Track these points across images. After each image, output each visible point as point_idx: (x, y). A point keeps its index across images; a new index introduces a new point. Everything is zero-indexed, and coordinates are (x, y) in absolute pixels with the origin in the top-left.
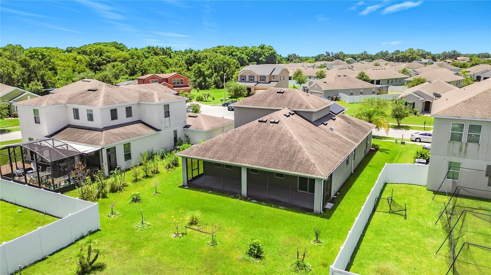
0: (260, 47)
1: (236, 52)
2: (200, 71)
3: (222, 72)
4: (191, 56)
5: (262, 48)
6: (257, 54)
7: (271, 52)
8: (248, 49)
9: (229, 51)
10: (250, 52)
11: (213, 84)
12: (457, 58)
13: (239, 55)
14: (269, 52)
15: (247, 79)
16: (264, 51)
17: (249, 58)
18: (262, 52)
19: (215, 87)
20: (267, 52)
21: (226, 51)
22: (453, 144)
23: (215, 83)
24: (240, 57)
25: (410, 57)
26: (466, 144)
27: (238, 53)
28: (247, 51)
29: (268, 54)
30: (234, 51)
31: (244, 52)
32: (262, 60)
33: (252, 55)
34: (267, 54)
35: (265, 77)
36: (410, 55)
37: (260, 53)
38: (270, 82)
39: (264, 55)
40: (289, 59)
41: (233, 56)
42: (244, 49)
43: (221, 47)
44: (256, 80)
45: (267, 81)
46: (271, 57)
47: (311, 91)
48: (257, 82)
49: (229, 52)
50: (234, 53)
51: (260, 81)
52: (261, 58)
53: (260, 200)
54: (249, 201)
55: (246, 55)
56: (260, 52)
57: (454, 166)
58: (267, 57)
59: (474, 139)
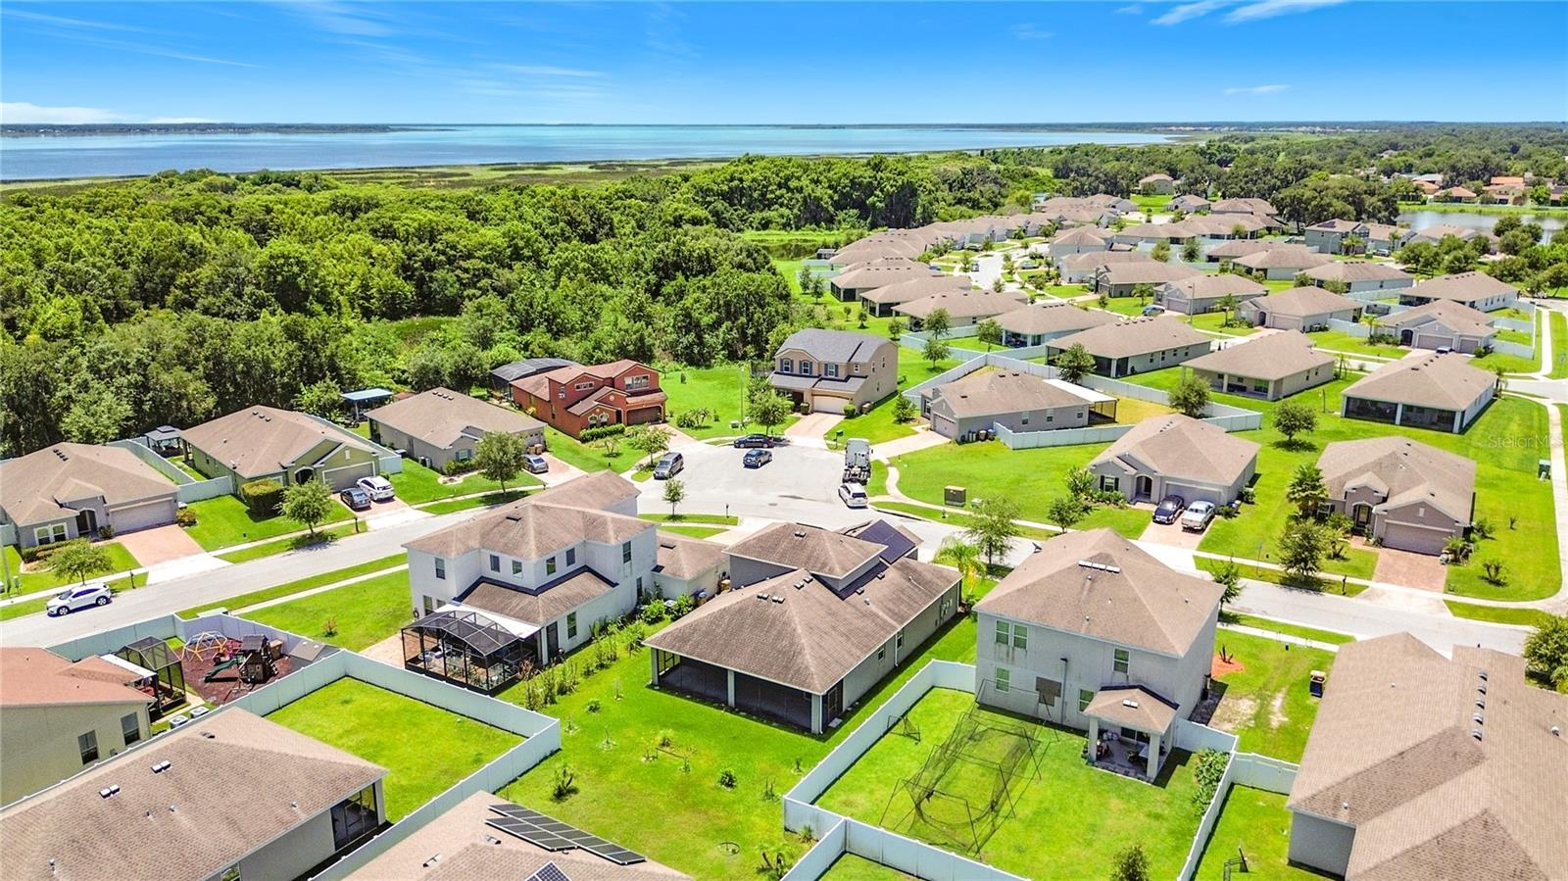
0: (869, 164)
1: (799, 179)
3: (743, 319)
5: (877, 167)
6: (860, 184)
7: (900, 182)
8: (836, 170)
9: (777, 175)
10: (840, 178)
13: (807, 191)
14: (895, 181)
15: (796, 371)
16: (881, 178)
17: (836, 197)
18: (876, 180)
19: (726, 357)
20: (889, 179)
21: (769, 174)
22: (999, 646)
23: (726, 345)
24: (810, 195)
26: (1013, 648)
27: (805, 182)
28: (831, 174)
29: (892, 186)
30: (793, 176)
31: (821, 178)
32: (873, 204)
33: (844, 188)
34: (888, 187)
35: (838, 365)
37: (871, 183)
38: (846, 379)
39: (882, 191)
41: (789, 189)
42: (822, 168)
45: (842, 375)
47: (934, 412)
48: (818, 376)
49: (780, 179)
50: (793, 184)
51: (826, 374)
52: (872, 199)
53: (750, 713)
54: (737, 713)
55: (830, 187)
56: (868, 180)
57: (1002, 673)
58: (890, 195)
59: (1020, 643)
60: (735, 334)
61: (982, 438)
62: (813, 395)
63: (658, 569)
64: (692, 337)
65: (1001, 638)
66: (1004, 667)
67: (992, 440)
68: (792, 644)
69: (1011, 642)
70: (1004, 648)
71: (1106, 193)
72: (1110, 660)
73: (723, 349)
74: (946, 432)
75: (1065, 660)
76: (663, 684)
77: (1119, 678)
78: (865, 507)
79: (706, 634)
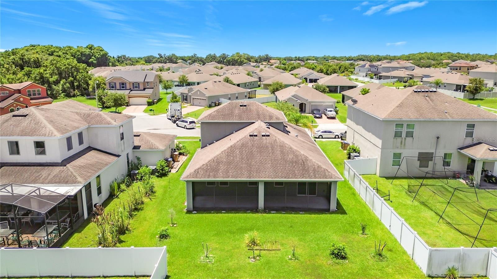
0: (87, 47)
1: (58, 52)
2: (42, 77)
3: (71, 79)
4: (16, 59)
5: (91, 48)
6: (85, 55)
7: (102, 54)
8: (73, 50)
9: (48, 51)
10: (76, 52)
11: (61, 92)
12: (270, 61)
14: (99, 53)
15: (118, 86)
16: (94, 52)
18: (91, 53)
19: (65, 96)
20: (97, 52)
22: (396, 139)
23: (64, 91)
25: (239, 60)
26: (405, 138)
28: (71, 51)
29: (99, 55)
30: (55, 51)
31: (67, 52)
32: (92, 62)
33: (78, 56)
34: (97, 55)
35: (139, 84)
36: (239, 59)
37: (89, 54)
38: (144, 89)
39: (95, 57)
42: (67, 49)
43: (36, 47)
44: (128, 87)
45: (142, 88)
46: (103, 58)
47: (192, 97)
48: (130, 89)
49: (49, 52)
51: (133, 88)
52: (91, 60)
53: (279, 210)
54: (269, 213)
56: (88, 53)
57: (397, 156)
58: (98, 59)
59: (410, 134)
60: (68, 85)
61: (217, 105)
62: (129, 97)
63: (136, 148)
65: (398, 135)
66: (398, 151)
68: (297, 156)
69: (404, 135)
70: (399, 140)
71: (169, 63)
72: (464, 130)
73: (62, 93)
74: (200, 104)
75: (438, 138)
76: (196, 209)
77: (469, 141)
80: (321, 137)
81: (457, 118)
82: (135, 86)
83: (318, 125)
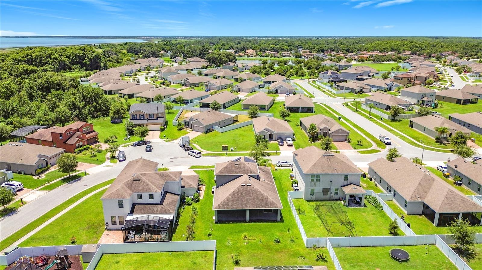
0: (80, 49)
1: (54, 55)
2: (74, 104)
3: (95, 103)
5: (84, 50)
6: (79, 56)
7: (94, 55)
9: (45, 53)
10: (71, 54)
11: (88, 115)
12: (247, 51)
13: (59, 59)
14: (92, 54)
15: (138, 117)
16: (87, 54)
17: (70, 61)
18: (84, 54)
19: (91, 118)
20: (90, 54)
21: (42, 53)
23: (90, 113)
24: (61, 60)
25: (219, 58)
26: (316, 182)
27: (57, 56)
28: (66, 53)
29: (91, 56)
30: (52, 54)
31: (63, 54)
32: (86, 63)
33: (73, 57)
34: (90, 56)
35: (153, 115)
36: (219, 57)
37: (83, 55)
38: (157, 119)
39: (88, 58)
40: (106, 54)
41: (51, 58)
42: (62, 51)
43: (34, 49)
44: (146, 118)
45: (155, 117)
46: (95, 59)
47: (193, 125)
48: (147, 119)
49: (46, 55)
50: (52, 56)
51: (149, 118)
53: (256, 221)
54: (251, 223)
55: (67, 57)
56: (82, 54)
57: (312, 190)
58: (91, 59)
59: (318, 180)
60: (93, 109)
61: (211, 130)
62: (147, 125)
63: (183, 187)
64: (77, 112)
65: (312, 180)
66: (313, 188)
67: (214, 131)
68: (263, 197)
69: (315, 180)
70: (313, 183)
72: (343, 177)
74: (199, 130)
75: (331, 182)
76: (219, 221)
77: (346, 183)
78: (200, 157)
79: (233, 201)
80: (280, 166)
81: (340, 173)
82: (151, 117)
83: (280, 153)
